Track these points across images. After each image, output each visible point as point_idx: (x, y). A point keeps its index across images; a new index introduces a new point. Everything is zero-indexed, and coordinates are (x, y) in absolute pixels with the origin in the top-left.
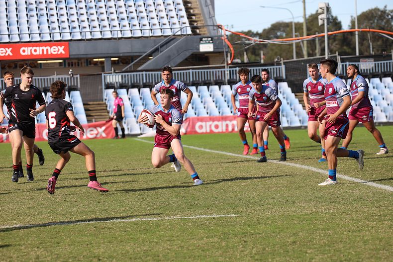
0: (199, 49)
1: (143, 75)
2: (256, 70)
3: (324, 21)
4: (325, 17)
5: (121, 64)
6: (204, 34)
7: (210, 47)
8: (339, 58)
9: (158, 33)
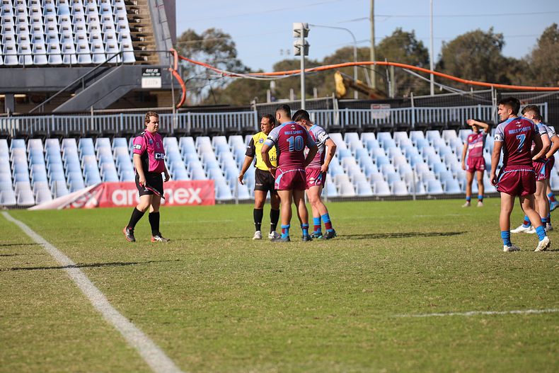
0: (141, 84)
1: (50, 120)
2: (220, 116)
3: (300, 49)
4: (302, 44)
5: (32, 103)
6: (154, 63)
7: (157, 83)
8: (335, 102)
9: (87, 60)
